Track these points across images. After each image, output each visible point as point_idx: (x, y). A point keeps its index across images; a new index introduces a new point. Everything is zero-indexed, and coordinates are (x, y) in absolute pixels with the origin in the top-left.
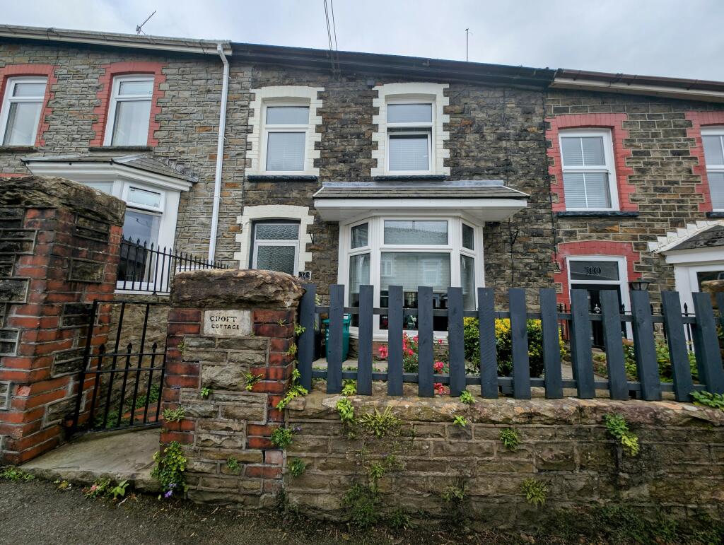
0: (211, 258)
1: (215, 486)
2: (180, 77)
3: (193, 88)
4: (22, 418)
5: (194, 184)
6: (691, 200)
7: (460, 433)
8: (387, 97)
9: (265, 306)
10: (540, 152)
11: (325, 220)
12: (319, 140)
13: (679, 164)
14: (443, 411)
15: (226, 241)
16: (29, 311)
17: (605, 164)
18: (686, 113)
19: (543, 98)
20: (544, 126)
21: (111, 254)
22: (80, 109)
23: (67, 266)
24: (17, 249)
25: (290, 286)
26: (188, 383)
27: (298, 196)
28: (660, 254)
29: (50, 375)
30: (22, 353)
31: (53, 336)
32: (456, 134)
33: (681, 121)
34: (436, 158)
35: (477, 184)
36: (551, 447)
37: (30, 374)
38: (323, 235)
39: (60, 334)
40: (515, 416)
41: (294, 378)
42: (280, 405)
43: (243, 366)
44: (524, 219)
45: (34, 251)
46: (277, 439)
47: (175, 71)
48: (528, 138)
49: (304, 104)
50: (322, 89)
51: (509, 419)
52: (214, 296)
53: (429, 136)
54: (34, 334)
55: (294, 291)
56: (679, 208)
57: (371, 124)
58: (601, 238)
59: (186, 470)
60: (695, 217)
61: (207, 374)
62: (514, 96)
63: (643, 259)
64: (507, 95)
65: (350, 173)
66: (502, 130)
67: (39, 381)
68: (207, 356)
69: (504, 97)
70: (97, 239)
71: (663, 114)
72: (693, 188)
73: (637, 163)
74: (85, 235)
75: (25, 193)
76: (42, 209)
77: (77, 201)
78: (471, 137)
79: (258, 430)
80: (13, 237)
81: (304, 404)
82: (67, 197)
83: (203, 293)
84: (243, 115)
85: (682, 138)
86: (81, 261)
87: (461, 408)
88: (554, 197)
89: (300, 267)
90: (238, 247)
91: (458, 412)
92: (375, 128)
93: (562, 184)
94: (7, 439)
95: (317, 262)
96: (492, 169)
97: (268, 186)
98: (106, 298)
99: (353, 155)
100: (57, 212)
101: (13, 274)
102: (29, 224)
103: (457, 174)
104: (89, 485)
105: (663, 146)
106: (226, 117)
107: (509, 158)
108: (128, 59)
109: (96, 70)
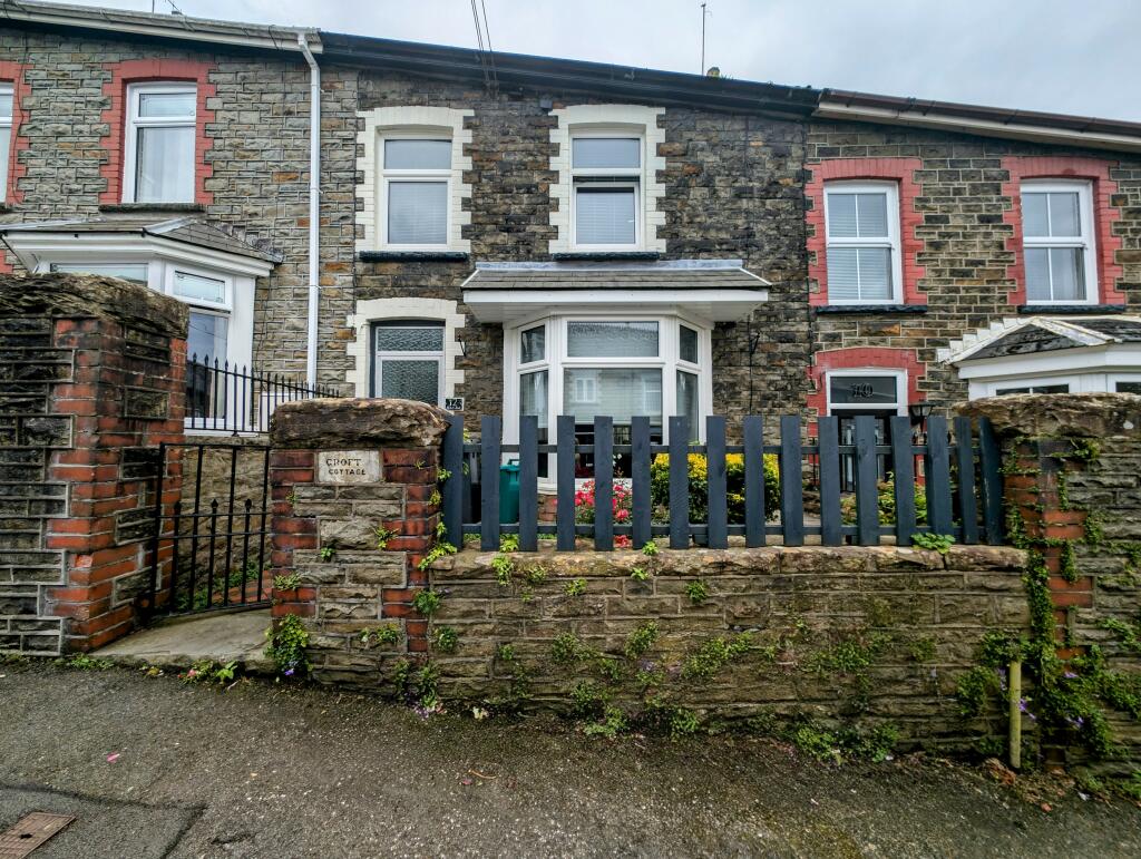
0: (311, 380)
1: (346, 663)
2: (239, 88)
3: (263, 106)
4: (86, 595)
5: (277, 265)
6: (1000, 288)
7: (640, 587)
8: (572, 128)
9: (396, 445)
10: (795, 216)
11: (481, 321)
12: (469, 195)
13: (987, 235)
14: (620, 564)
15: (333, 354)
16: (78, 459)
17: (886, 235)
18: (1002, 159)
19: (803, 133)
20: (804, 176)
21: (175, 380)
22: (75, 139)
23: (120, 398)
24: (50, 376)
25: (429, 418)
26: (304, 543)
27: (439, 284)
28: (952, 365)
29: (113, 541)
30: (76, 512)
31: (113, 491)
32: (676, 186)
33: (994, 171)
34: (646, 225)
35: (704, 265)
36: (745, 600)
37: (90, 539)
38: (480, 344)
39: (121, 489)
40: (703, 566)
41: (439, 533)
42: (422, 564)
43: (374, 520)
44: (769, 317)
45: (75, 378)
46: (420, 604)
47: (230, 77)
48: (779, 195)
49: (443, 136)
50: (471, 113)
51: (697, 570)
52: (330, 434)
53: (636, 190)
54: (88, 489)
55: (435, 425)
56: (983, 299)
57: (548, 171)
58: (874, 344)
59: (308, 647)
60: (1003, 312)
61: (327, 531)
62: (762, 129)
63: (930, 373)
64: (750, 127)
65: (518, 249)
66: (742, 182)
67: (101, 549)
68: (326, 509)
69: (747, 130)
70: (155, 359)
71: (972, 160)
72: (1003, 270)
73: (929, 233)
74: (139, 353)
75: (50, 297)
76: (79, 320)
77: (125, 306)
78: (697, 193)
79: (397, 596)
80: (41, 359)
81: (452, 562)
82: (110, 302)
83: (315, 430)
84: (347, 154)
85: (994, 197)
86: (137, 390)
87: (640, 560)
88: (812, 285)
89: (446, 391)
90: (351, 363)
91: (637, 564)
92: (554, 176)
93: (825, 265)
94: (69, 621)
95: (472, 384)
96: (726, 243)
97: (392, 268)
98: (174, 441)
99: (521, 219)
100: (100, 323)
101: (49, 410)
102: (62, 341)
103: (677, 250)
104: (186, 670)
105: (968, 209)
106: (321, 157)
107: (752, 225)
108: (149, 55)
109: (95, 73)
